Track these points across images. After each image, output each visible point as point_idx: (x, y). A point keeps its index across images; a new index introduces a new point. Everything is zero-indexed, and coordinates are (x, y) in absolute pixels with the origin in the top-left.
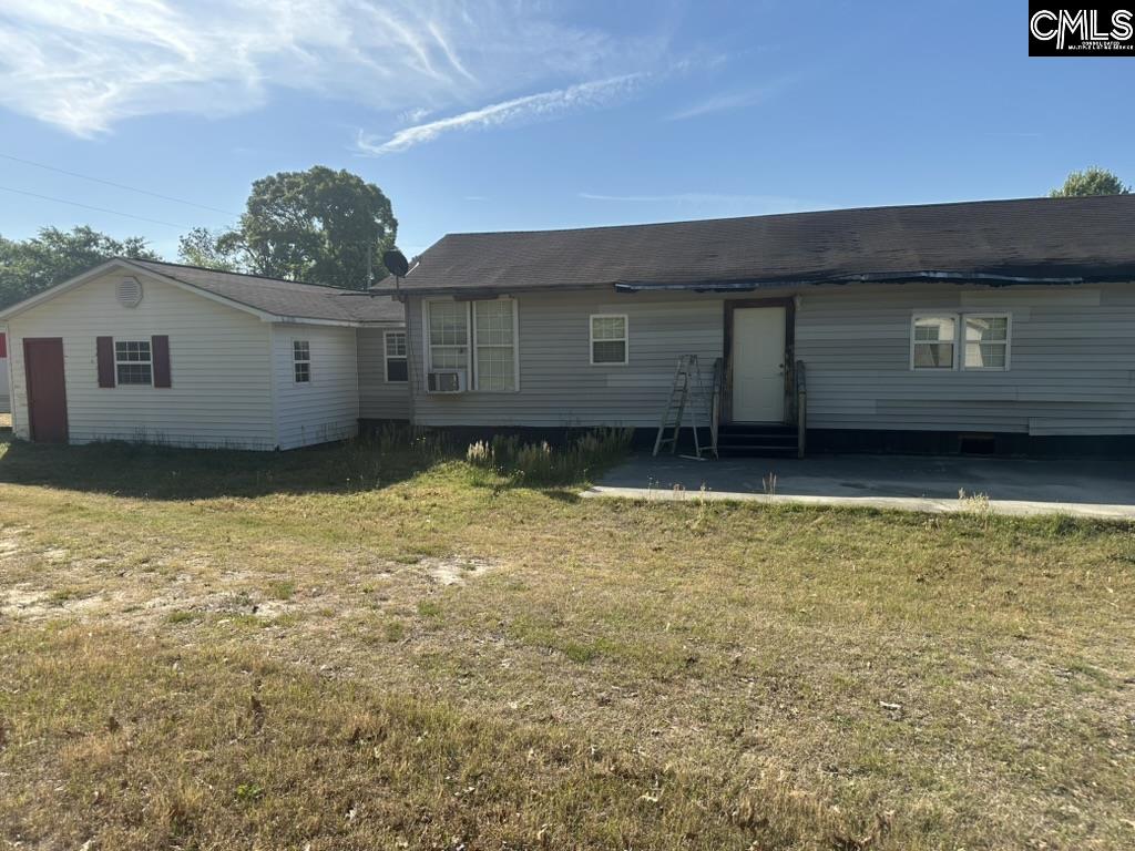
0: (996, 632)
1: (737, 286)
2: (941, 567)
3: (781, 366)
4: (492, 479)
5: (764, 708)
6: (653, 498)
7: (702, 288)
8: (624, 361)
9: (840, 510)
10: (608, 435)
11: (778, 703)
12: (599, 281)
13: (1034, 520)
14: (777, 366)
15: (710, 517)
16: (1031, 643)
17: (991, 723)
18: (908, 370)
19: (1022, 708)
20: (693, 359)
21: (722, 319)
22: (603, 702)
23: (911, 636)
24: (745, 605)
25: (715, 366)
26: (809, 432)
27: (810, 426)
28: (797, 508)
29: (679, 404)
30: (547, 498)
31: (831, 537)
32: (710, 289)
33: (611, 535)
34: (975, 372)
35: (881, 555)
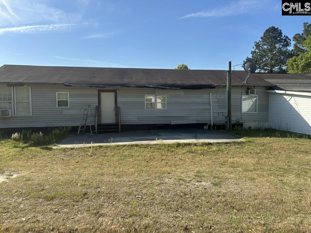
0: (163, 173)
1: (101, 86)
2: (152, 158)
3: (114, 108)
4: (21, 144)
5: (106, 204)
6: (77, 147)
7: (91, 86)
8: (68, 106)
9: (129, 145)
10: (63, 129)
11: (110, 202)
12: (59, 82)
13: (172, 144)
14: (113, 108)
15: (94, 151)
16: (171, 174)
17: (162, 197)
18: (144, 109)
19: (168, 191)
20: (89, 106)
21: (97, 95)
22: (56, 212)
23: (145, 176)
24: (102, 175)
25: (96, 108)
26: (122, 125)
27: (122, 124)
28: (118, 146)
29: (85, 119)
30: (41, 150)
31: (126, 153)
32: (93, 87)
33: (63, 159)
34: (159, 110)
35: (138, 156)
